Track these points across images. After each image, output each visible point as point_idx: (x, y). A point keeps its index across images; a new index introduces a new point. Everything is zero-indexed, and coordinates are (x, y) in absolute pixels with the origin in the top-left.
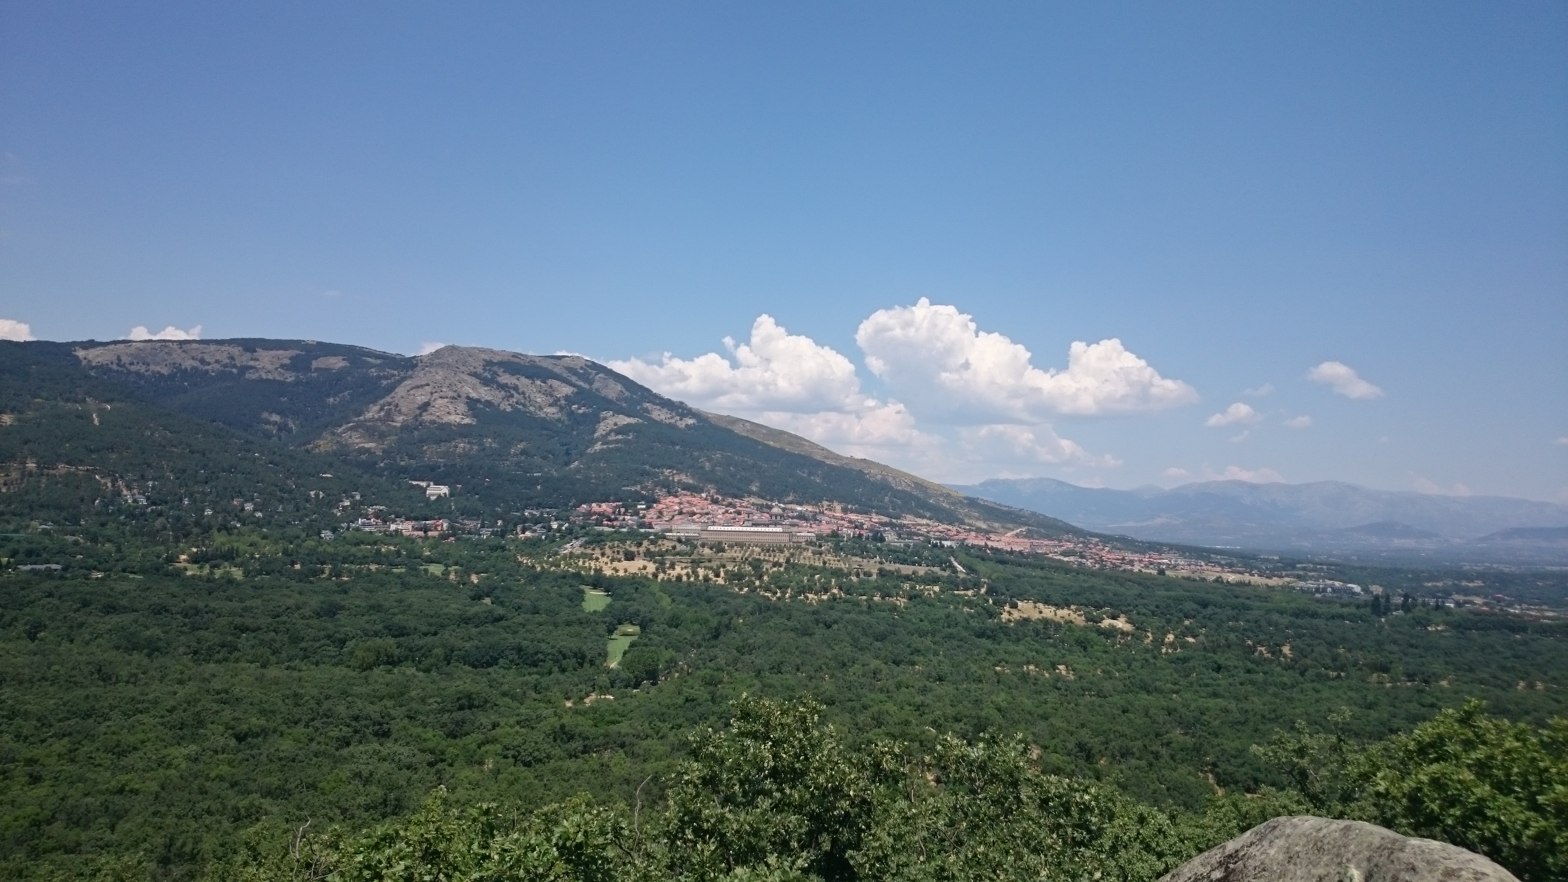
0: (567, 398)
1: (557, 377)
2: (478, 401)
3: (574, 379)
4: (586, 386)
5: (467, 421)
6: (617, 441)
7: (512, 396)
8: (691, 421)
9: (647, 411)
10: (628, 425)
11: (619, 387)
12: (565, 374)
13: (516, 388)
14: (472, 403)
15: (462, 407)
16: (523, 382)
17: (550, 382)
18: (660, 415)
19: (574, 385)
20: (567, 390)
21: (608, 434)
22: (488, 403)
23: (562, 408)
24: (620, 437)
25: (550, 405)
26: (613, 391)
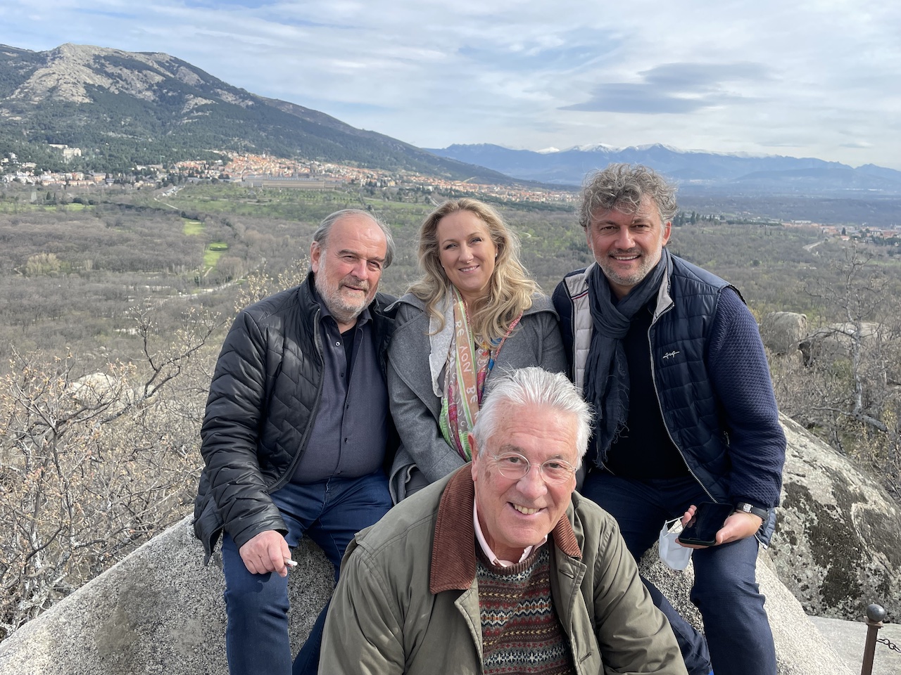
0: (158, 84)
1: (151, 69)
2: (93, 85)
3: (162, 70)
4: (172, 76)
5: (87, 100)
6: (197, 117)
7: (118, 82)
8: (250, 103)
9: (218, 94)
10: (206, 105)
11: (196, 76)
12: (156, 66)
13: (120, 76)
14: (88, 87)
15: (82, 91)
16: (126, 72)
17: (144, 72)
18: (229, 98)
19: (163, 75)
20: (158, 78)
21: (192, 111)
22: (100, 87)
23: (154, 91)
24: (200, 114)
25: (147, 90)
26: (192, 79)
